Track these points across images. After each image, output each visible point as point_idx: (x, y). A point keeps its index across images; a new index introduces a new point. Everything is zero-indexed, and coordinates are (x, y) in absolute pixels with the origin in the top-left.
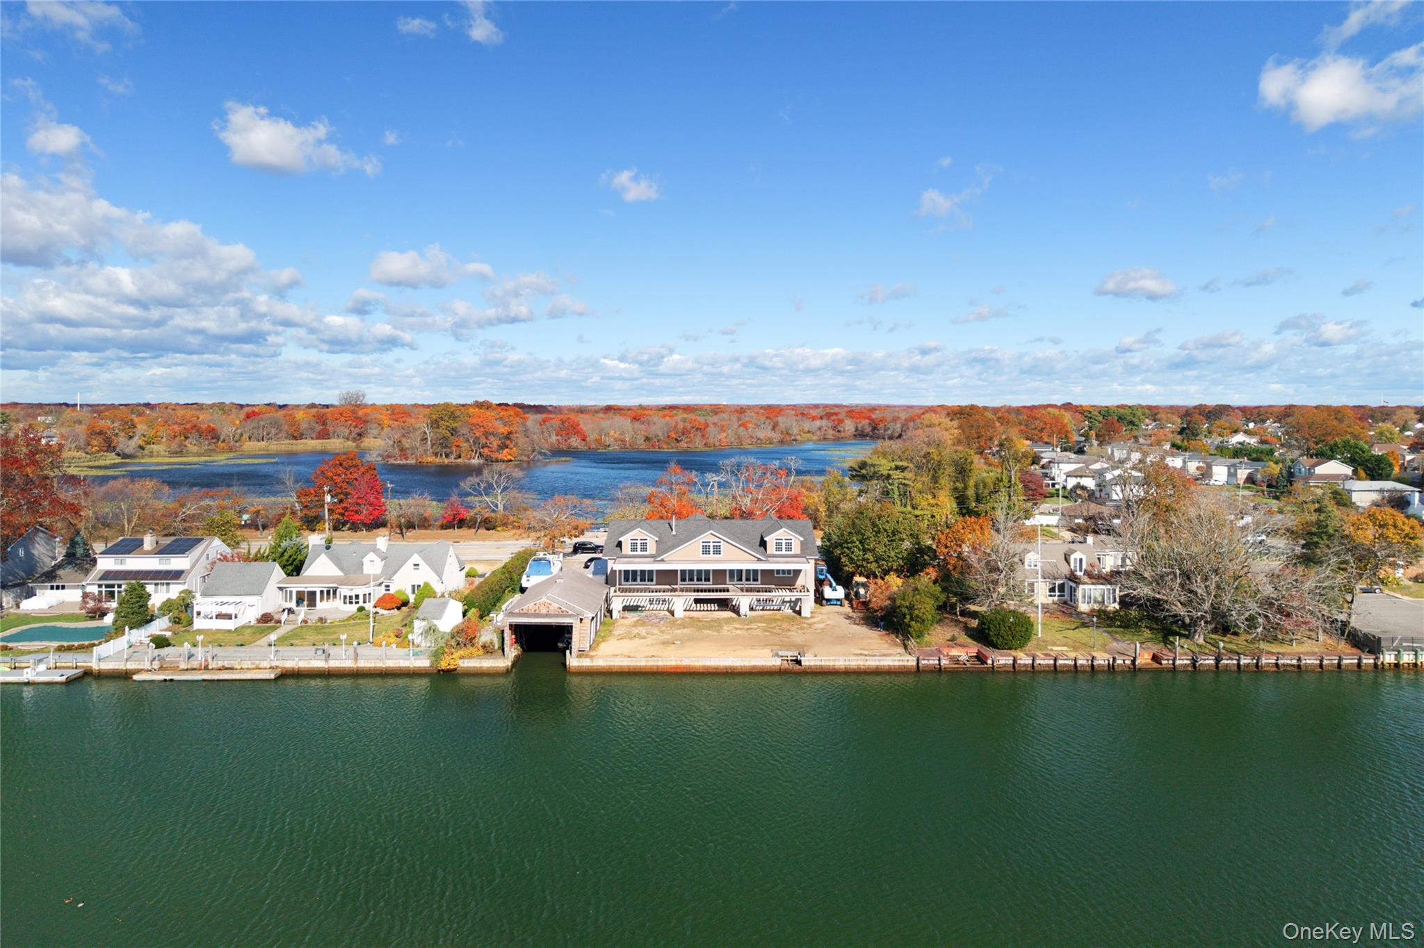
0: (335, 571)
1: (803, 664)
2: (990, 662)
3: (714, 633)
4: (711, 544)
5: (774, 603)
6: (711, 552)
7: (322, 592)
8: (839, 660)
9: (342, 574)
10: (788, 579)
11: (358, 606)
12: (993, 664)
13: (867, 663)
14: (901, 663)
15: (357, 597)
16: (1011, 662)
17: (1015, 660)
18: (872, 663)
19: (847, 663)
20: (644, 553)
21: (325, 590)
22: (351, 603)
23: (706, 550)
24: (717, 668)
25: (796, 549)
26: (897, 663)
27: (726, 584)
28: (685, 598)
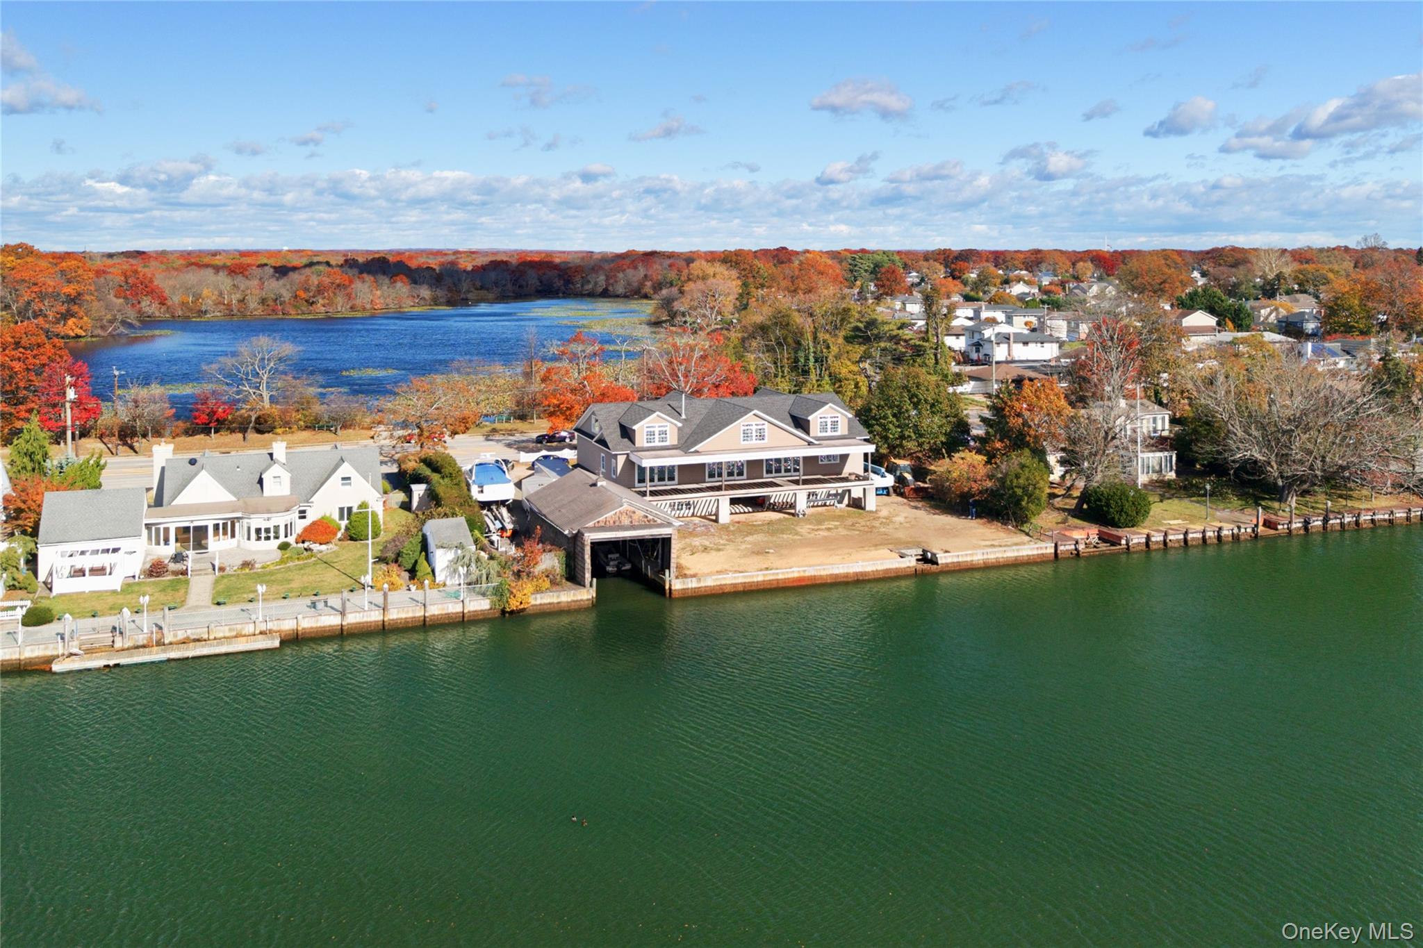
0: (221, 495)
1: (940, 562)
2: (1123, 542)
4: (754, 428)
5: (818, 498)
6: (753, 437)
7: (216, 527)
8: (976, 554)
9: (234, 499)
10: (830, 469)
11: (278, 542)
12: (1127, 544)
13: (1005, 555)
14: (1040, 552)
15: (277, 528)
16: (1144, 540)
17: (1148, 537)
18: (1011, 554)
19: (985, 557)
20: (664, 444)
21: (221, 522)
22: (268, 538)
23: (747, 436)
24: (847, 575)
25: (842, 429)
26: (1035, 552)
27: (762, 478)
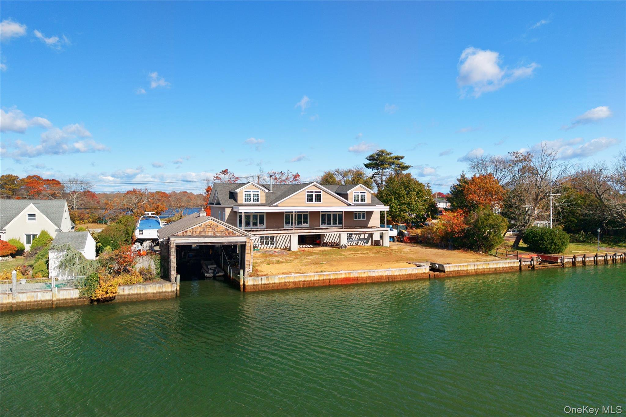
1: (446, 270)
4: (314, 194)
6: (314, 200)
10: (362, 222)
12: (562, 262)
14: (510, 265)
16: (571, 260)
18: (492, 266)
19: (476, 267)
20: (257, 203)
23: (310, 198)
24: (381, 277)
25: (368, 200)
26: (507, 265)
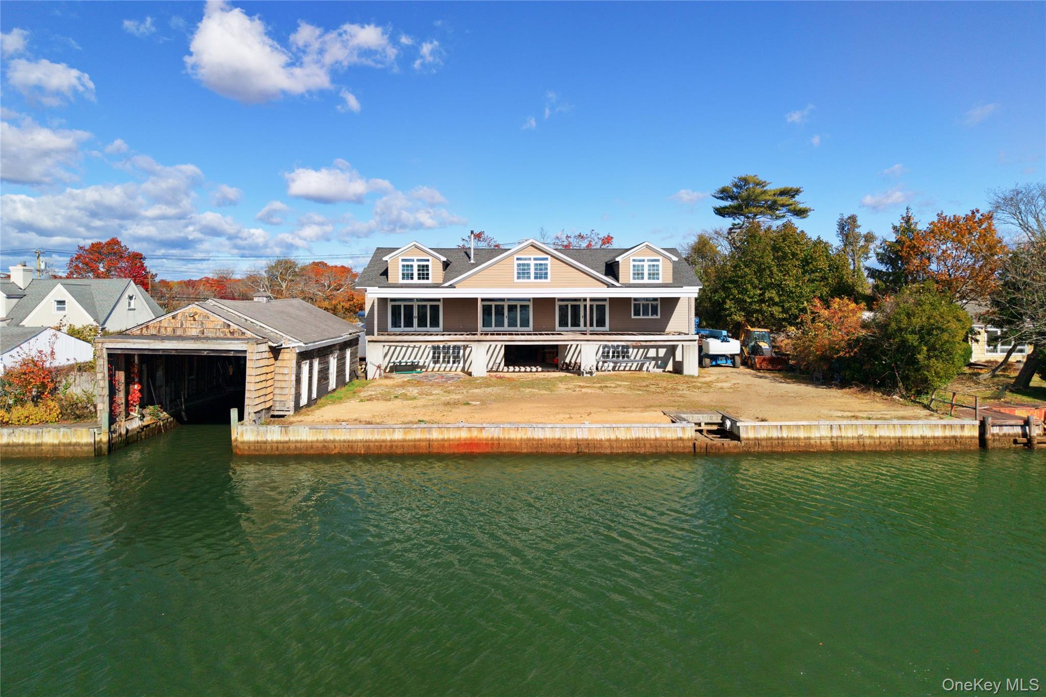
1: (743, 435)
3: (543, 392)
4: (532, 263)
5: (631, 359)
6: (532, 276)
8: (818, 427)
10: (652, 322)
20: (425, 281)
23: (523, 272)
25: (665, 276)
27: (553, 330)
28: (488, 344)
